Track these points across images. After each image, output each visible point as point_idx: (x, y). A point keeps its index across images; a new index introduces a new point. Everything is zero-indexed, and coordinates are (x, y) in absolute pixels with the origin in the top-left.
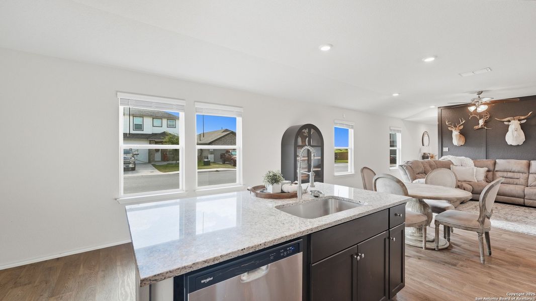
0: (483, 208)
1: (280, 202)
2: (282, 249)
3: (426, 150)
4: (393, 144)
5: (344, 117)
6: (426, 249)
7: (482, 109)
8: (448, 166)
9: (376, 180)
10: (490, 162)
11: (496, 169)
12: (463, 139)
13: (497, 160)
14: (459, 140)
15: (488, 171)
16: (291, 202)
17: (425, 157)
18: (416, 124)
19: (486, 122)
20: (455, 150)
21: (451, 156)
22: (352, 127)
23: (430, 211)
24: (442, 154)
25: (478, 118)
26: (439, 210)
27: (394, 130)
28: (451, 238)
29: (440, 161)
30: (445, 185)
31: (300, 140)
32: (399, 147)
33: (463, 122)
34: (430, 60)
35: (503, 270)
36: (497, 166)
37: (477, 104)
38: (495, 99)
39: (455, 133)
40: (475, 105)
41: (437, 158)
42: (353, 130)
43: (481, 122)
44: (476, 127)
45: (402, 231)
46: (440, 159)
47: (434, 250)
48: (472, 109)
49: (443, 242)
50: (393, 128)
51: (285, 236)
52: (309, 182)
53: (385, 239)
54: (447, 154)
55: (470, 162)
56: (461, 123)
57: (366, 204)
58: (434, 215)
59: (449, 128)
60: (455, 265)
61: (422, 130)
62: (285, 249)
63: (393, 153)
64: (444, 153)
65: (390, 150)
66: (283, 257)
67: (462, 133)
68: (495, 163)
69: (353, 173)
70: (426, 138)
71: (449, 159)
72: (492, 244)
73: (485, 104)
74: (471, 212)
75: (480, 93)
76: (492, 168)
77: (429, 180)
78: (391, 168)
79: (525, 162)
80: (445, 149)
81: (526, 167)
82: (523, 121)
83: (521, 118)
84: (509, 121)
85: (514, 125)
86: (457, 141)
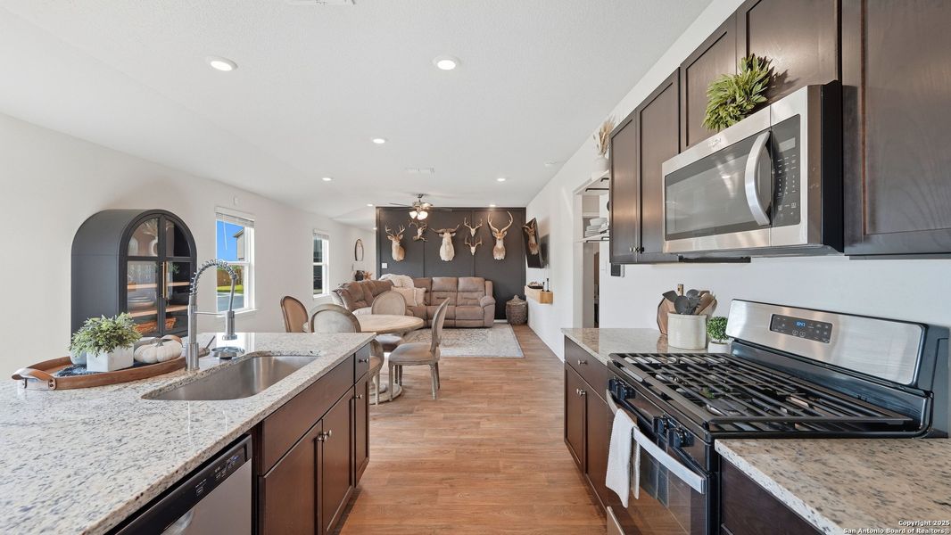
0: (435, 335)
1: (148, 386)
2: (216, 466)
3: (360, 266)
4: (317, 257)
5: (236, 202)
6: (380, 403)
7: (423, 216)
8: (388, 286)
9: (314, 316)
10: (426, 280)
11: (433, 288)
12: (402, 252)
13: (433, 278)
14: (399, 253)
15: (426, 292)
16: (177, 379)
17: (359, 276)
18: (347, 227)
19: (424, 233)
20: (395, 268)
21: (392, 275)
22: (252, 224)
23: (381, 350)
24: (380, 272)
25: (418, 226)
26: (391, 347)
27: (319, 235)
28: (403, 381)
29: (380, 282)
30: (394, 314)
31: (133, 243)
32: (325, 262)
33: (403, 230)
34: (379, 141)
35: (451, 400)
36: (433, 285)
37: (418, 209)
38: (435, 205)
39: (395, 244)
40: (416, 210)
41: (374, 277)
42: (252, 230)
43: (420, 232)
44: (415, 238)
45: (366, 383)
46: (380, 280)
47: (388, 401)
48: (413, 214)
49: (396, 389)
50: (318, 232)
51: (221, 438)
52: (187, 335)
53: (350, 401)
54: (387, 271)
55: (408, 281)
56: (401, 232)
57: (323, 353)
58: (387, 355)
59: (389, 237)
60: (411, 412)
61: (355, 236)
62: (223, 464)
63: (318, 271)
64: (383, 271)
65: (315, 266)
66: (222, 480)
67: (403, 245)
68: (432, 282)
69: (254, 309)
70: (359, 249)
71: (389, 278)
72: (441, 375)
73: (425, 210)
74: (423, 342)
75: (421, 196)
76: (429, 289)
77: (375, 310)
78: (315, 296)
79: (454, 279)
80: (384, 266)
81: (455, 285)
82: (454, 234)
83: (453, 230)
84: (443, 233)
85: (447, 238)
86: (396, 255)
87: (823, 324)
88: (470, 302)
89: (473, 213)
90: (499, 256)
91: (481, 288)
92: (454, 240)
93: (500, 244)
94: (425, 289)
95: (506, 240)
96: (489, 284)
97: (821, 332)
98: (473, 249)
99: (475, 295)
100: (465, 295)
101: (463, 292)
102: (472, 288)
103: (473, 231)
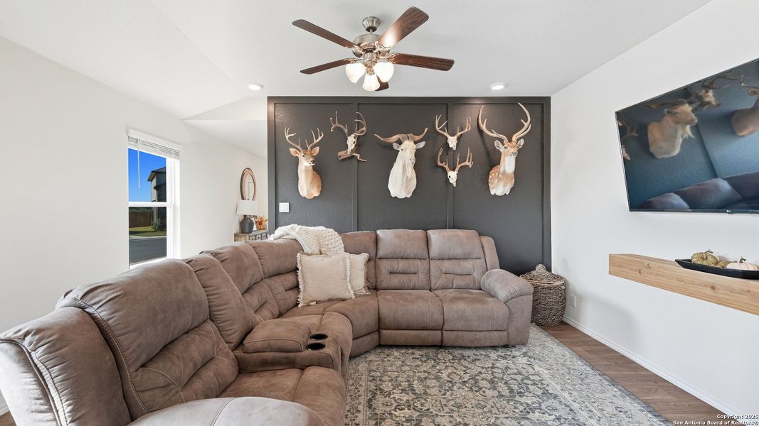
3: (248, 208)
10: (364, 235)
11: (381, 253)
12: (318, 183)
13: (379, 232)
14: (311, 184)
15: (369, 260)
17: (245, 224)
20: (306, 213)
21: (297, 227)
24: (276, 219)
25: (346, 131)
32: (173, 201)
33: (320, 138)
36: (381, 245)
39: (305, 164)
43: (351, 143)
44: (342, 154)
54: (287, 220)
55: (330, 236)
56: (316, 141)
59: (292, 150)
64: (281, 219)
68: (377, 240)
71: (294, 235)
79: (420, 233)
80: (284, 207)
81: (423, 245)
82: (421, 145)
83: (417, 138)
84: (400, 142)
85: (407, 151)
86: (307, 187)
88: (458, 281)
90: (500, 188)
91: (479, 252)
94: (365, 256)
96: (489, 243)
98: (453, 176)
99: (468, 265)
100: (447, 265)
101: (441, 259)
102: (458, 251)
103: (452, 142)
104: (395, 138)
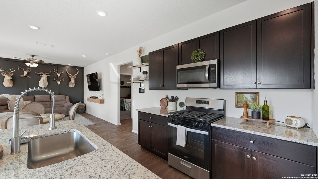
10: (31, 97)
12: (12, 83)
13: (35, 96)
14: (10, 83)
19: (28, 74)
25: (24, 70)
33: (13, 71)
36: (36, 99)
39: (8, 78)
40: (29, 62)
43: (25, 73)
44: (22, 75)
48: (28, 64)
56: (11, 72)
59: (2, 74)
82: (49, 76)
83: (48, 74)
84: (42, 74)
85: (44, 77)
86: (7, 84)
87: (207, 101)
88: (58, 106)
89: (59, 67)
90: (71, 86)
91: (64, 99)
92: (48, 79)
93: (73, 81)
94: (30, 101)
95: (75, 79)
96: (67, 98)
97: (207, 103)
98: (59, 83)
99: (61, 102)
102: (59, 99)
103: (59, 75)
104: (41, 73)
